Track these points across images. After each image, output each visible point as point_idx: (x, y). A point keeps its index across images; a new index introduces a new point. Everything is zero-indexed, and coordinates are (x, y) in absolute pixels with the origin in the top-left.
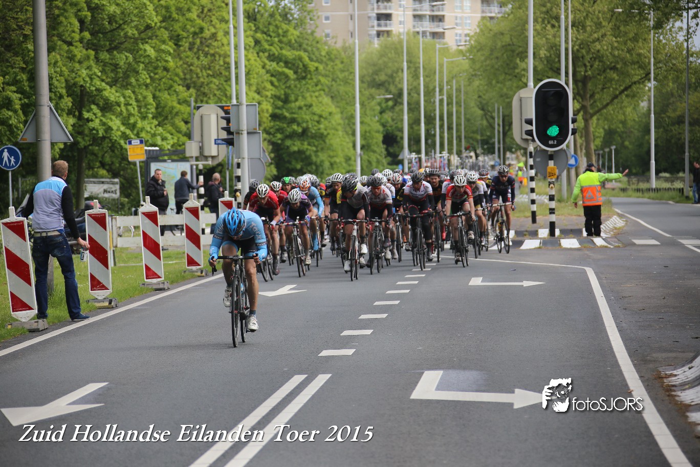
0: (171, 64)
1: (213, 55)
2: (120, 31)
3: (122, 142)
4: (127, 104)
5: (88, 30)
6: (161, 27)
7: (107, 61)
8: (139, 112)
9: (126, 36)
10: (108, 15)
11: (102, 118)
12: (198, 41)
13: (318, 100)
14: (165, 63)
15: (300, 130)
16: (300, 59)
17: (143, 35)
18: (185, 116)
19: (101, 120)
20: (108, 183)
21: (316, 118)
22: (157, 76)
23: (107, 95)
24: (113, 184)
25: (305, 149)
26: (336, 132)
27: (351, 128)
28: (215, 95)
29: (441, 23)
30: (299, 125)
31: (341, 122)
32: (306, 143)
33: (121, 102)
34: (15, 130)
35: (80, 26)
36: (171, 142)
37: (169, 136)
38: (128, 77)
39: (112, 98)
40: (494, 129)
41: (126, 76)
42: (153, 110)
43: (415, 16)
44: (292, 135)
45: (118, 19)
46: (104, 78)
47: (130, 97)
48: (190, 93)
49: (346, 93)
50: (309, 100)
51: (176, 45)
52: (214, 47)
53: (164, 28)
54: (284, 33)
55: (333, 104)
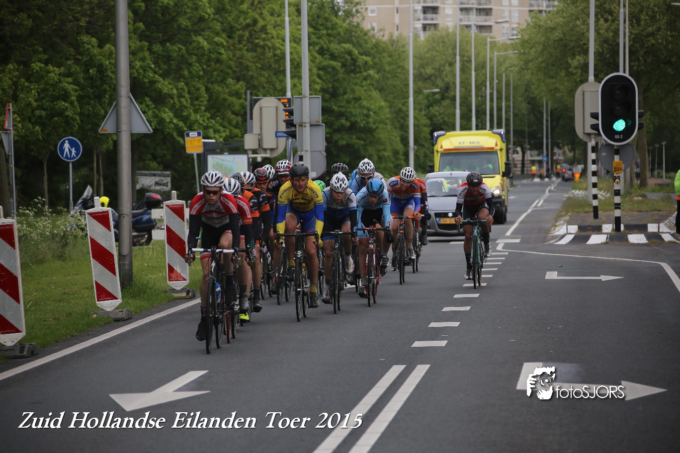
0: (224, 56)
1: (263, 47)
2: (173, 23)
3: (175, 134)
4: (180, 96)
5: (141, 21)
6: (213, 19)
7: (161, 53)
8: (192, 104)
9: (179, 27)
10: (161, 7)
11: (155, 110)
12: (247, 34)
13: (367, 94)
14: (218, 55)
15: (348, 124)
16: (350, 53)
17: (196, 28)
18: (237, 108)
19: (154, 112)
20: (160, 175)
21: (365, 112)
22: (209, 68)
23: (160, 87)
24: (164, 176)
25: (353, 143)
26: (384, 126)
27: (399, 122)
28: (264, 88)
29: (488, 17)
30: (347, 119)
31: (389, 116)
32: (354, 137)
33: (174, 94)
34: (71, 121)
35: (134, 17)
36: (224, 134)
37: (222, 129)
38: (181, 69)
39: (165, 91)
40: (543, 124)
41: (179, 69)
42: (206, 103)
43: (462, 10)
44: (341, 129)
45: (171, 11)
46: (157, 69)
47: (182, 89)
48: (240, 86)
49: (394, 87)
50: (357, 94)
51: (229, 37)
52: (264, 40)
53: (217, 20)
54: (333, 25)
55: (382, 97)
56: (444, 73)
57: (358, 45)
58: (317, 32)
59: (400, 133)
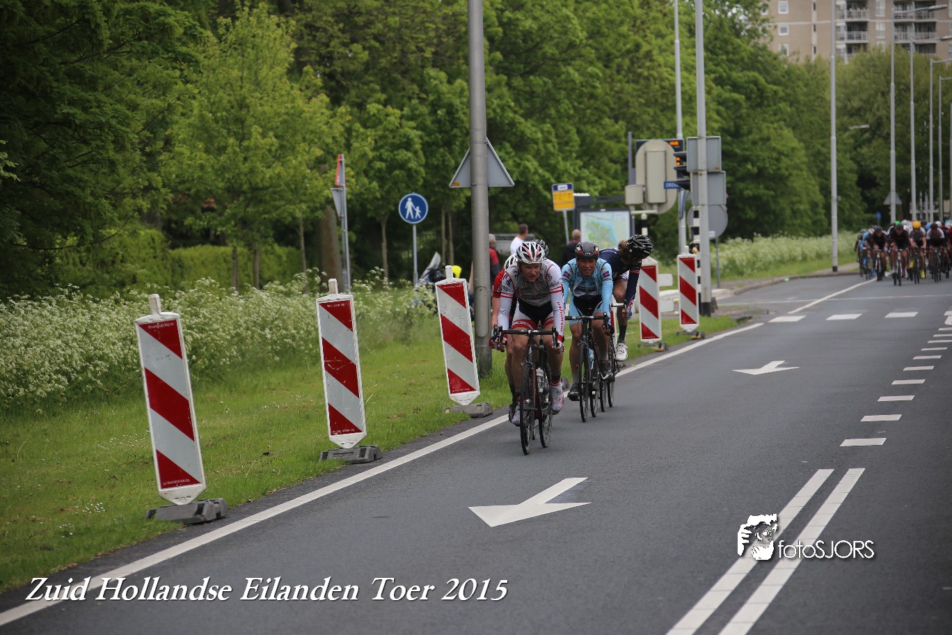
0: (599, 91)
1: (647, 78)
2: (537, 51)
3: (540, 187)
4: (547, 141)
5: (498, 49)
6: (586, 45)
7: (522, 88)
8: (561, 151)
9: (544, 56)
10: (522, 31)
11: (516, 158)
12: (627, 62)
13: (777, 133)
14: (592, 90)
15: (755, 170)
16: (756, 83)
17: (564, 56)
18: (616, 154)
19: (515, 160)
21: (775, 155)
22: (582, 106)
23: (522, 130)
25: (761, 194)
26: (799, 173)
27: (817, 167)
28: (649, 128)
29: (930, 33)
30: (753, 164)
31: (805, 159)
32: (761, 186)
33: (538, 139)
34: (414, 174)
35: (490, 46)
36: (599, 187)
37: (598, 181)
38: (547, 107)
39: (528, 132)
41: (545, 107)
42: (577, 148)
43: (897, 25)
44: (746, 177)
45: (534, 36)
46: (518, 108)
47: (548, 132)
48: (620, 127)
49: (811, 123)
50: (765, 132)
51: (606, 66)
52: (649, 68)
53: (590, 46)
54: (734, 49)
55: (795, 137)
56: (876, 105)
57: (765, 71)
58: (714, 57)
59: (818, 180)
